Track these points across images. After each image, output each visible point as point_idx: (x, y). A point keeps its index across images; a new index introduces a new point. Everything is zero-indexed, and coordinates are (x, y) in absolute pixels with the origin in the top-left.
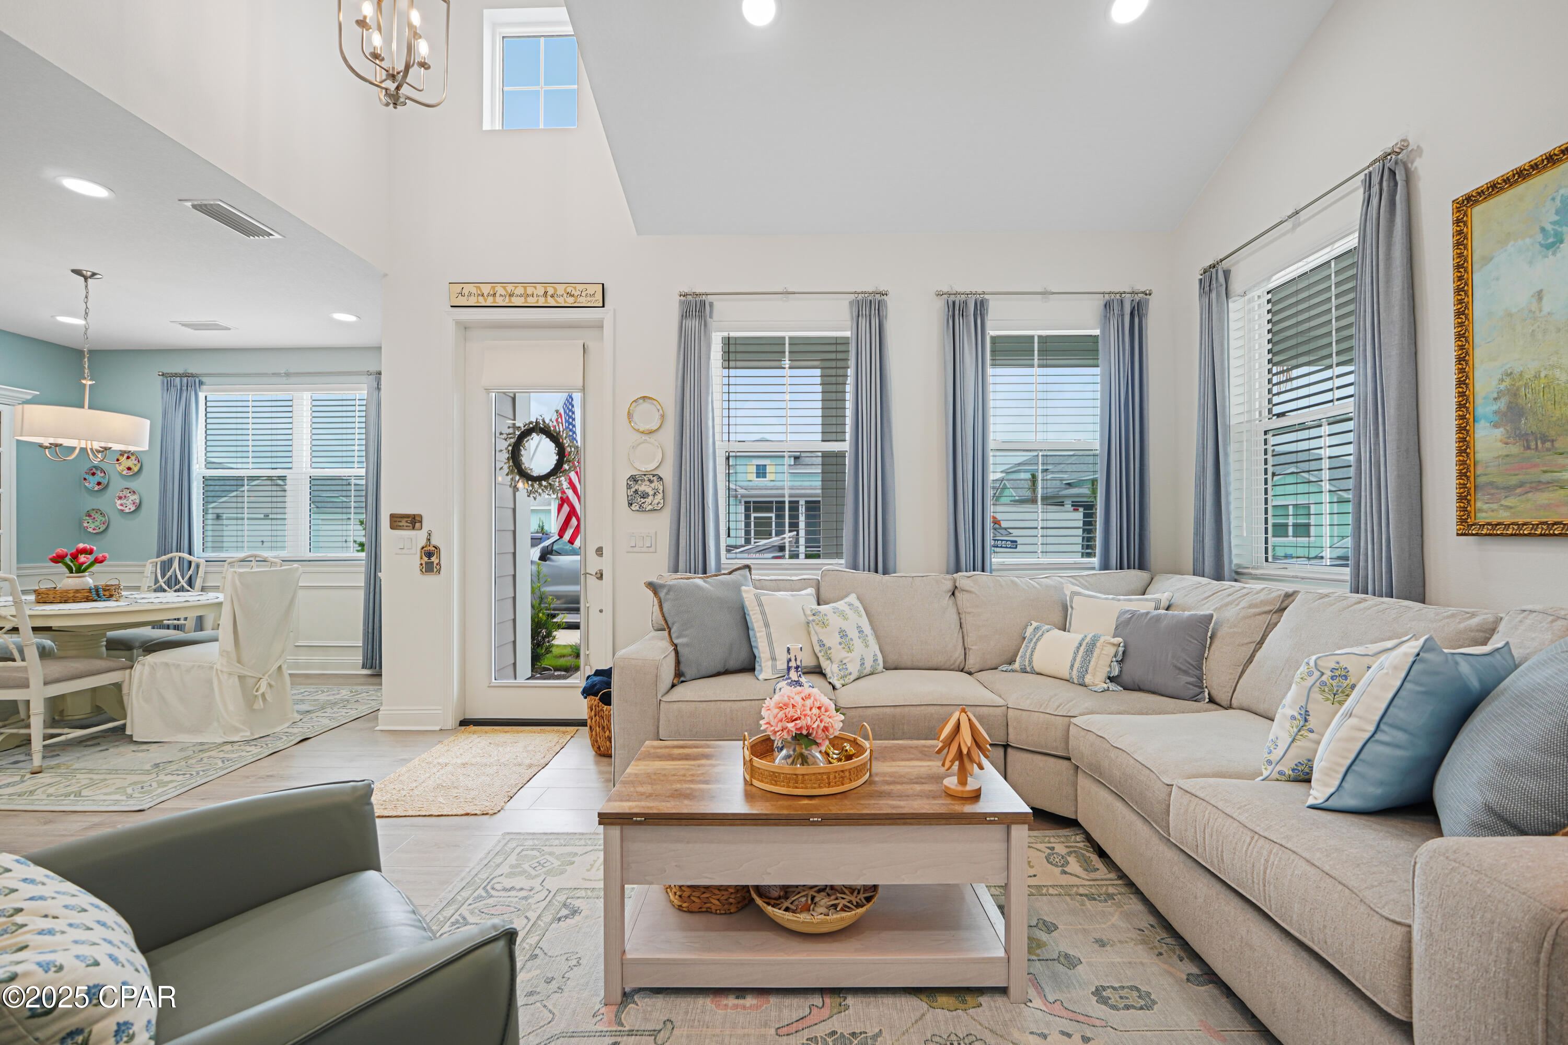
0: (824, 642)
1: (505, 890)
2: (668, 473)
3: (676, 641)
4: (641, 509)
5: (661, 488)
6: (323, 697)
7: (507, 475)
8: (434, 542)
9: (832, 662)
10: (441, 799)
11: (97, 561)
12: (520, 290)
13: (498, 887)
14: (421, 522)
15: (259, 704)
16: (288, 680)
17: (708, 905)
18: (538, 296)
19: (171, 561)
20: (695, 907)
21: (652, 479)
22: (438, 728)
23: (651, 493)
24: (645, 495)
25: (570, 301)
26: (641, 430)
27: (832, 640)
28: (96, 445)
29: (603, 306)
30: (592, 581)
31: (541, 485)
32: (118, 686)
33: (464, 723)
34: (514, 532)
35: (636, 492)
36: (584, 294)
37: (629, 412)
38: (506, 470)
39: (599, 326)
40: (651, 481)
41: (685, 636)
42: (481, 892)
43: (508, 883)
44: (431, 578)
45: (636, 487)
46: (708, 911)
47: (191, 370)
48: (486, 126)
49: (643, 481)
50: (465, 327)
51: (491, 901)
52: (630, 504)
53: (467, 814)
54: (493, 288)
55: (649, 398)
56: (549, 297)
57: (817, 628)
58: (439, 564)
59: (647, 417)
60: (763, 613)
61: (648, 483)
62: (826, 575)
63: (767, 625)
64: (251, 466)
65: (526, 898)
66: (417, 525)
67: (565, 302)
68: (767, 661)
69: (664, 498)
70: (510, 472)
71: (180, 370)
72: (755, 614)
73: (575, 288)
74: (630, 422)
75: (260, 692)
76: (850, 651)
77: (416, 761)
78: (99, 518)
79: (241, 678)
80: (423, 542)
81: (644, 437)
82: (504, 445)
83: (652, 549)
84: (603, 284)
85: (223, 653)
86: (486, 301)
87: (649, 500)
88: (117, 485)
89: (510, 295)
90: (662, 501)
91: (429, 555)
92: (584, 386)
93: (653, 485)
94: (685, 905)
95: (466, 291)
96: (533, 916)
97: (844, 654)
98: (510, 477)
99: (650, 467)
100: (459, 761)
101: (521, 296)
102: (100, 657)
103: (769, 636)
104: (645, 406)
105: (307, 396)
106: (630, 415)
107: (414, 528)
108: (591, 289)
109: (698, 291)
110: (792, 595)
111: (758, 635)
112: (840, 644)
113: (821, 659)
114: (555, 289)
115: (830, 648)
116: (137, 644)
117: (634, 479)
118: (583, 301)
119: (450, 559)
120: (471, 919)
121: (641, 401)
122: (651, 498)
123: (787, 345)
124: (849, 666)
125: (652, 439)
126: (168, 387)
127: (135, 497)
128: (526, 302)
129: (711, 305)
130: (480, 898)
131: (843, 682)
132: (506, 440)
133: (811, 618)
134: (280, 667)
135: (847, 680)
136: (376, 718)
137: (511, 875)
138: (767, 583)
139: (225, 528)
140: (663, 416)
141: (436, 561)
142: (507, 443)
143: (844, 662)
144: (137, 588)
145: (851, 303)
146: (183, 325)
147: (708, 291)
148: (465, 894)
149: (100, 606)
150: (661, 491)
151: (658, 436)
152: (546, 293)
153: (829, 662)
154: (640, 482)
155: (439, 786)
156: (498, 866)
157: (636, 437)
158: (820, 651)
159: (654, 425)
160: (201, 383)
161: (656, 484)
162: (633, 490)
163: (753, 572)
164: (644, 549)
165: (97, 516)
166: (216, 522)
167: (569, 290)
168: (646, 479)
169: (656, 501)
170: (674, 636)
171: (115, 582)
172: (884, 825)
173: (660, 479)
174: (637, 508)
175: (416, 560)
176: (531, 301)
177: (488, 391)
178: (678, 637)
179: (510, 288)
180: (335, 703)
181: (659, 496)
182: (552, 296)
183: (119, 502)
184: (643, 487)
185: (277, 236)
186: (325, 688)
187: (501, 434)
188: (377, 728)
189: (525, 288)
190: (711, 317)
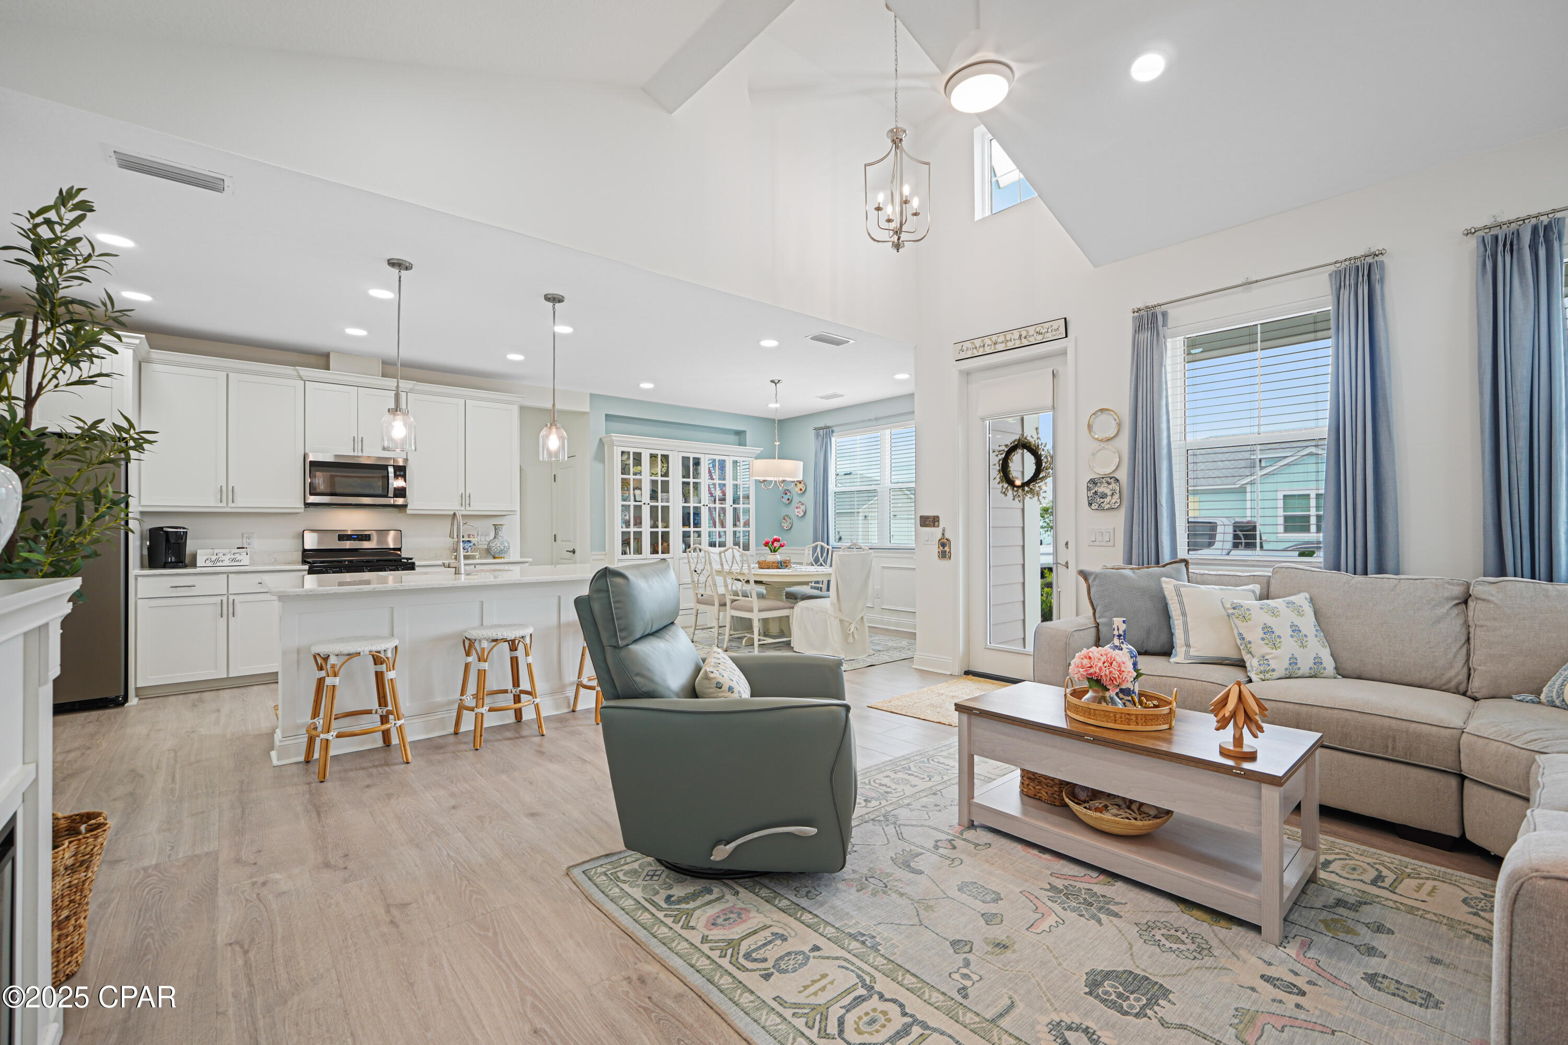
0: (1244, 636)
1: (939, 762)
2: (1123, 475)
3: (1098, 621)
4: (1100, 508)
5: (1118, 488)
6: (890, 644)
7: (999, 483)
8: (947, 536)
9: (1253, 656)
10: (929, 712)
11: (782, 546)
12: (1001, 339)
13: (936, 760)
14: (938, 521)
15: (851, 640)
16: (867, 629)
17: (1040, 795)
18: (1014, 340)
19: (817, 546)
20: (1031, 793)
21: (1109, 481)
22: (949, 673)
23: (1109, 493)
24: (1104, 496)
25: (1039, 338)
26: (1100, 438)
27: (1254, 635)
28: (781, 479)
29: (1066, 336)
30: (1062, 569)
31: (1023, 490)
32: (788, 617)
33: (967, 673)
34: (1023, 528)
35: (1096, 493)
36: (1050, 330)
37: (1089, 424)
38: (998, 480)
39: (1064, 353)
40: (1109, 483)
41: (1105, 617)
42: (925, 760)
43: (942, 760)
44: (945, 563)
45: (1096, 489)
46: (1040, 799)
47: (829, 424)
48: (978, 216)
49: (1101, 483)
50: (967, 374)
51: (928, 765)
52: (1090, 504)
53: (939, 723)
54: (983, 341)
55: (1107, 410)
56: (1023, 339)
57: (1236, 621)
58: (950, 552)
59: (1106, 426)
60: (1181, 603)
61: (1106, 485)
62: (1277, 572)
63: (1184, 614)
64: (858, 484)
65: (947, 769)
66: (936, 523)
67: (1036, 340)
68: (1182, 646)
69: (1120, 498)
70: (1002, 481)
71: (822, 425)
72: (1173, 603)
73: (1043, 327)
74: (1090, 432)
75: (851, 631)
76: (1275, 647)
77: (925, 689)
78: (789, 520)
79: (841, 621)
80: (940, 536)
81: (1103, 445)
82: (996, 460)
83: (1111, 544)
84: (1065, 319)
85: (832, 604)
86: (978, 351)
87: (1107, 500)
88: (796, 499)
89: (995, 344)
90: (1119, 501)
91: (943, 545)
92: (1053, 407)
93: (1110, 487)
94: (1025, 790)
95: (964, 348)
96: (946, 778)
97: (1267, 650)
98: (1001, 485)
99: (1108, 470)
100: (951, 694)
101: (1002, 342)
102: (781, 600)
103: (1185, 624)
104: (1103, 417)
105: (888, 432)
106: (1090, 427)
107: (934, 526)
108: (1055, 325)
109: (1150, 304)
110: (1221, 589)
111: (1176, 622)
112: (1263, 639)
113: (1243, 653)
114: (1028, 332)
115: (1250, 642)
116: (799, 597)
117: (1093, 482)
118: (1049, 336)
119: (958, 549)
120: (913, 769)
121: (1099, 413)
122: (1109, 498)
123: (1259, 334)
124: (1271, 662)
125: (1109, 446)
126: (817, 436)
127: (803, 507)
128: (1006, 346)
129: (1164, 314)
130: (923, 762)
131: (1263, 677)
132: (997, 456)
133: (1231, 611)
134: (862, 617)
135: (1268, 676)
136: (913, 662)
137: (946, 757)
138: (1209, 577)
139: (870, 526)
140: (1119, 425)
141: (948, 550)
142: (997, 459)
143: (1266, 658)
144: (801, 564)
145: (1330, 275)
146: (821, 398)
147: (1160, 302)
148: (916, 758)
149: (781, 571)
150: (1118, 492)
151: (1115, 443)
152: (1020, 336)
153: (1249, 656)
154: (1099, 484)
155: (932, 705)
156: (942, 751)
157: (1096, 445)
158: (1241, 645)
159: (1111, 433)
160: (833, 431)
161: (1114, 486)
162: (1093, 491)
163: (1190, 567)
164: (1102, 544)
165: (787, 519)
166: (864, 522)
167: (1038, 330)
168: (1104, 481)
169: (1113, 501)
170: (1097, 616)
171: (788, 559)
172: (1142, 754)
173: (1117, 480)
174: (1096, 507)
175: (935, 549)
176: (1010, 345)
177: (983, 419)
178: (1100, 618)
179: (994, 338)
180: (896, 649)
181: (1117, 496)
182: (1025, 338)
183: (796, 510)
184: (1101, 489)
185: (852, 341)
186: (894, 638)
187: (994, 451)
188: (914, 666)
189: (1005, 336)
190: (1165, 324)
